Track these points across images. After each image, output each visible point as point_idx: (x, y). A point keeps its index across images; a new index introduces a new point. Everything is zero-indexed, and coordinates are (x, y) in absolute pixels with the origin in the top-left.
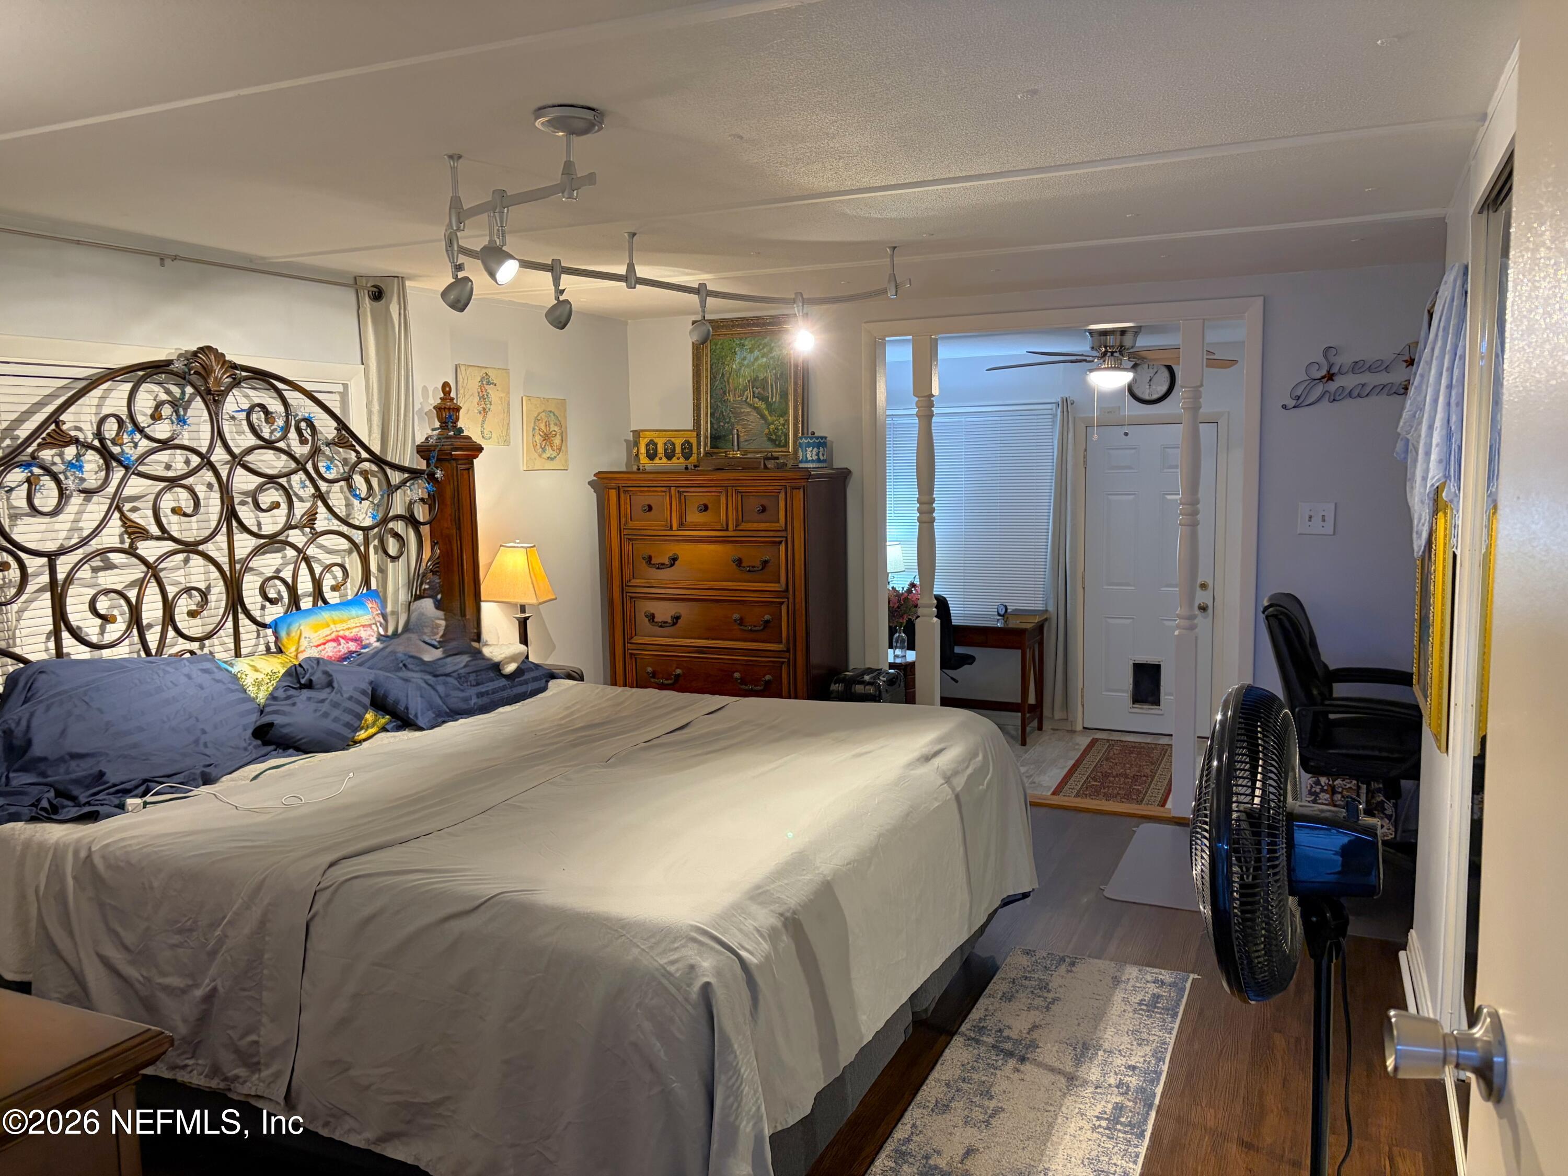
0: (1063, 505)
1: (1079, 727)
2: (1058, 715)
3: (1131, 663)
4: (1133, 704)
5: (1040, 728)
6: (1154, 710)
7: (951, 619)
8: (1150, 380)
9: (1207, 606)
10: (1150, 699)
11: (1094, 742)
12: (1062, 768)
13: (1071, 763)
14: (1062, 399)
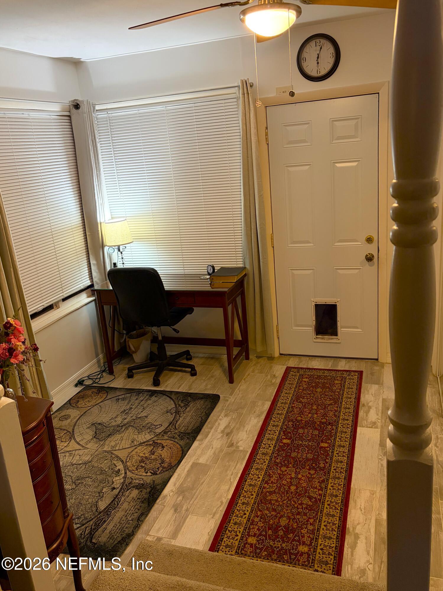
0: (251, 178)
1: (277, 354)
2: (259, 349)
3: (314, 304)
4: (317, 335)
5: (247, 358)
6: (333, 339)
7: (163, 286)
8: (318, 58)
9: (373, 256)
10: (330, 331)
11: (288, 369)
12: (259, 416)
13: (268, 405)
14: (242, 81)
